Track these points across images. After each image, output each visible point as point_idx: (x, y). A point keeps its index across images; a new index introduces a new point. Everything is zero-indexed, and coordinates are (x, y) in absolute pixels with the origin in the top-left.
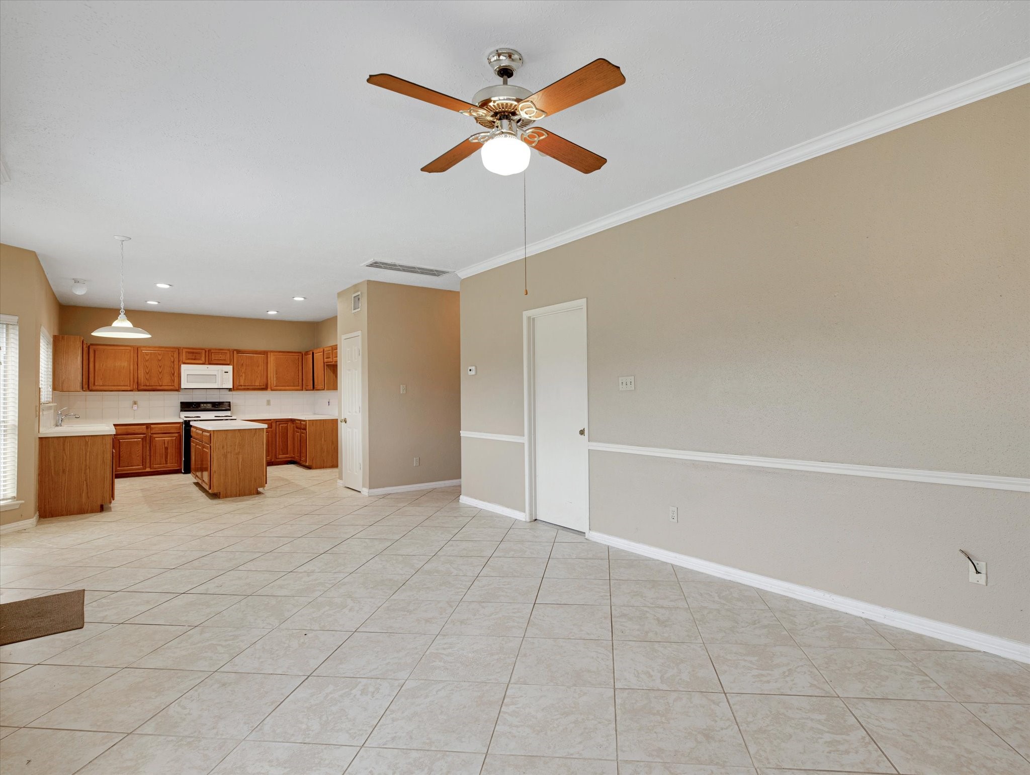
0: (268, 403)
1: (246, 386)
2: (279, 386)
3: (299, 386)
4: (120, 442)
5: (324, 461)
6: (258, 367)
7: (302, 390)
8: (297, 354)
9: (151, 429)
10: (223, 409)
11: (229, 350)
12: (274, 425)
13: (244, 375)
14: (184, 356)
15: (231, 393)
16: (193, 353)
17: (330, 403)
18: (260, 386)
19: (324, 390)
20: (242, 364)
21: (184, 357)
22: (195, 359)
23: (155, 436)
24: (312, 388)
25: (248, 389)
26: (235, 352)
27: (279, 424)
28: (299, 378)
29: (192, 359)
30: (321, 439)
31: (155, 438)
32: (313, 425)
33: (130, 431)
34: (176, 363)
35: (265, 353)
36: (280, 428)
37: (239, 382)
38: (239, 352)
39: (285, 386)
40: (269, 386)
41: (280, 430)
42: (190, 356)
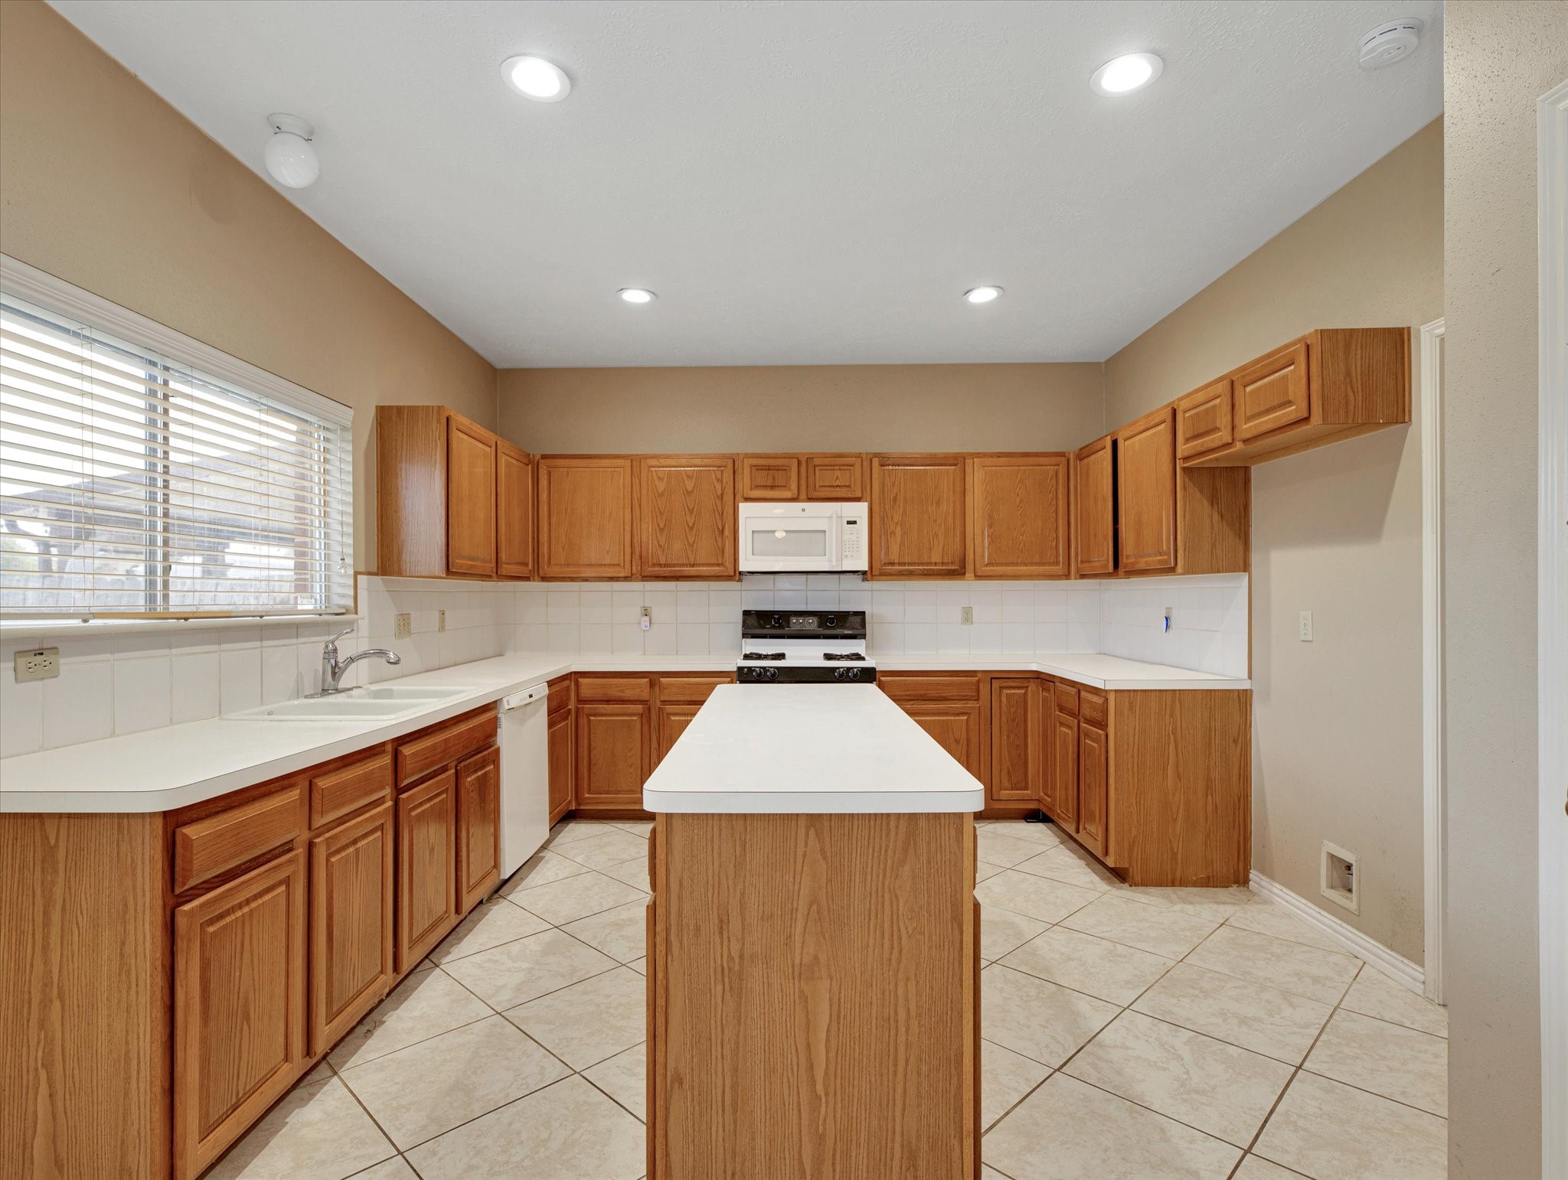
0: (967, 617)
1: (904, 564)
2: (998, 564)
3: (1057, 563)
4: (589, 720)
5: (1174, 855)
6: (938, 504)
7: (1067, 576)
8: (1053, 460)
9: (662, 688)
10: (846, 632)
11: (858, 456)
12: (984, 689)
13: (899, 529)
14: (745, 482)
15: (867, 585)
16: (768, 468)
17: (1172, 622)
18: (943, 564)
19: (1172, 570)
20: (895, 498)
21: (747, 481)
22: (773, 487)
23: (669, 708)
24: (1111, 569)
25: (910, 575)
26: (876, 461)
27: (1001, 688)
28: (1057, 538)
29: (765, 487)
30: (1165, 769)
31: (669, 714)
32: (1131, 707)
33: (615, 693)
34: (729, 498)
35: (958, 461)
36: (1004, 699)
37: (887, 554)
38: (884, 460)
39: (1016, 564)
40: (970, 567)
41: (1004, 708)
42: (762, 478)
